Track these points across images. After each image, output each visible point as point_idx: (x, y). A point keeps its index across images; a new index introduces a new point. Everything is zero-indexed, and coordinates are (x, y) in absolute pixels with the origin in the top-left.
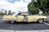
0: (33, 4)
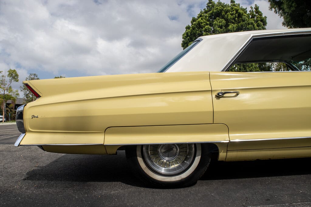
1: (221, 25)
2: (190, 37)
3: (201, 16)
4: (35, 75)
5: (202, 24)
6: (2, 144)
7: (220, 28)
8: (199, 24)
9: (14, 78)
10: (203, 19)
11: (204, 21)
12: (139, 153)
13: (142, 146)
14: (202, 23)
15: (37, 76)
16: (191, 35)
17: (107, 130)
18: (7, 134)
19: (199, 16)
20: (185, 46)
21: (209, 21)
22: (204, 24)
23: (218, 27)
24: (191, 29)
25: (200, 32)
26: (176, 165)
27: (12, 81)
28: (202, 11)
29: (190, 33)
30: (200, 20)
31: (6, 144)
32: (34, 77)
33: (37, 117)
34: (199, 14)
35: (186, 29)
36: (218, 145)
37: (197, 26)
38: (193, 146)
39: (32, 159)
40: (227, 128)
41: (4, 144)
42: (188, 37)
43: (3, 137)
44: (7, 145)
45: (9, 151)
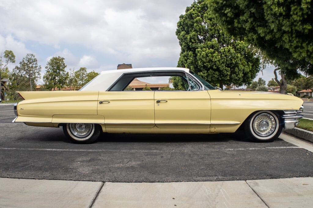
0: (216, 10)
1: (211, 17)
2: (183, 27)
3: (194, 7)
4: (32, 55)
5: (194, 16)
6: (2, 122)
7: (209, 21)
8: (191, 15)
9: (10, 58)
10: (195, 10)
11: (196, 12)
12: (68, 127)
13: (69, 124)
14: (193, 14)
15: (34, 57)
16: (184, 24)
17: (53, 116)
18: (5, 115)
19: (192, 6)
20: (178, 34)
21: (200, 12)
22: (195, 16)
23: (208, 20)
24: (184, 18)
25: (191, 23)
26: (85, 133)
27: (9, 61)
28: (195, 2)
29: (183, 22)
30: (192, 12)
31: (5, 122)
32: (31, 57)
33: (23, 109)
34: (192, 4)
35: (179, 18)
36: (101, 125)
37: (189, 17)
38: (91, 125)
39: (22, 132)
40: (104, 117)
41: (3, 123)
42: (181, 27)
43: (2, 118)
44: (6, 124)
45: (8, 127)
